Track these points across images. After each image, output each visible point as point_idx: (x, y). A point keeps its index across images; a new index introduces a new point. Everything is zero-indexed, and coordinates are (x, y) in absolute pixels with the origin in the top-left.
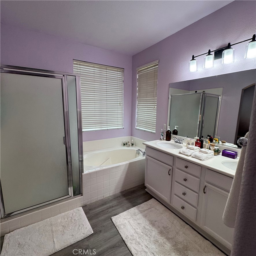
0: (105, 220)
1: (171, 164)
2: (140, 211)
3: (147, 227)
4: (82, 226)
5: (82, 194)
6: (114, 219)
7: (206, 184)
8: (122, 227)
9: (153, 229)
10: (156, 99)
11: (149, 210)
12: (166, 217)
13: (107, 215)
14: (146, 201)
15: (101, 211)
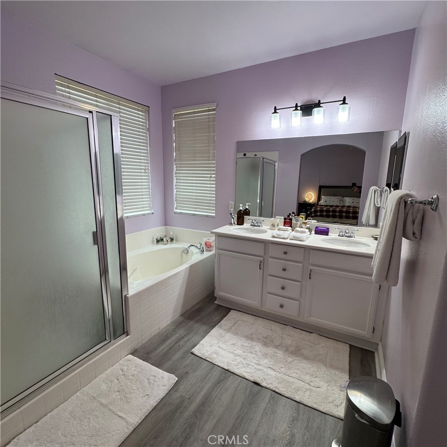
0: (183, 357)
1: (262, 253)
2: (225, 330)
3: (245, 344)
4: (152, 378)
5: (127, 332)
6: (196, 350)
7: (311, 267)
8: (215, 356)
9: (254, 343)
10: (214, 164)
11: (236, 325)
12: (261, 326)
13: (181, 351)
14: (225, 316)
15: (167, 349)
